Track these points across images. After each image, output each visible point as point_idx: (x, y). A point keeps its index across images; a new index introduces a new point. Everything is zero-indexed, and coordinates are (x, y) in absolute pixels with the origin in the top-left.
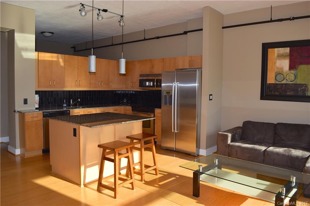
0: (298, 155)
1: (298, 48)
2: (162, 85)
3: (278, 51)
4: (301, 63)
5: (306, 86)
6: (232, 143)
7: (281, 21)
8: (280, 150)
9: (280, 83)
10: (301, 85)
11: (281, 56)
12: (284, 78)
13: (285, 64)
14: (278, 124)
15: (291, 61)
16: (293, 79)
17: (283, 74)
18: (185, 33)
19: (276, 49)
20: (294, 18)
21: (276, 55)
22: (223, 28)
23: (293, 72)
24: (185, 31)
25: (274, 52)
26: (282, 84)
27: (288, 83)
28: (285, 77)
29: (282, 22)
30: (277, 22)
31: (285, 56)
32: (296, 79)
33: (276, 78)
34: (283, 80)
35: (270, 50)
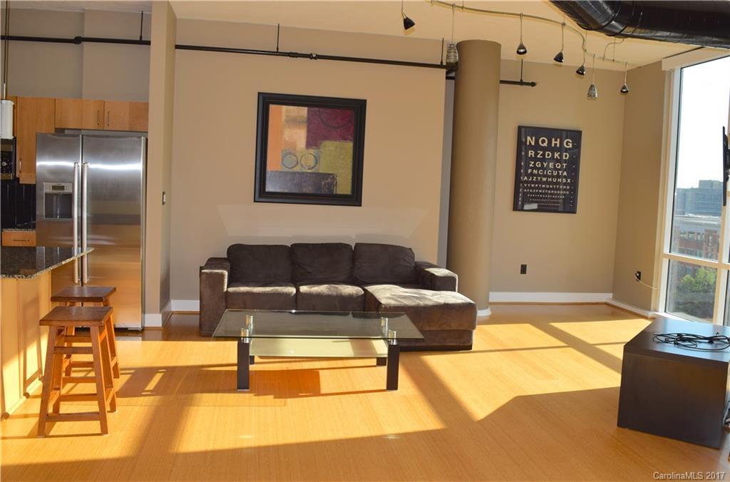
0: (351, 292)
1: (321, 109)
2: (38, 164)
3: (287, 111)
4: (326, 138)
5: (334, 177)
6: (231, 289)
7: (293, 57)
8: (322, 289)
9: (290, 170)
10: (326, 176)
11: (293, 122)
12: (297, 162)
13: (299, 136)
14: (294, 246)
15: (308, 131)
16: (312, 164)
17: (295, 156)
18: (78, 40)
19: (284, 108)
20: (318, 57)
21: (284, 118)
22: (177, 47)
23: (312, 151)
24: (77, 36)
25: (281, 113)
26: (294, 173)
27: (304, 170)
28: (299, 161)
29: (295, 58)
30: (288, 57)
31: (299, 122)
32: (318, 165)
33: (282, 162)
34: (295, 166)
35: (272, 107)
